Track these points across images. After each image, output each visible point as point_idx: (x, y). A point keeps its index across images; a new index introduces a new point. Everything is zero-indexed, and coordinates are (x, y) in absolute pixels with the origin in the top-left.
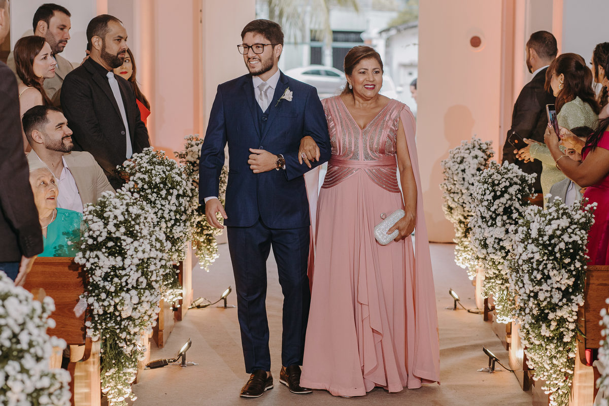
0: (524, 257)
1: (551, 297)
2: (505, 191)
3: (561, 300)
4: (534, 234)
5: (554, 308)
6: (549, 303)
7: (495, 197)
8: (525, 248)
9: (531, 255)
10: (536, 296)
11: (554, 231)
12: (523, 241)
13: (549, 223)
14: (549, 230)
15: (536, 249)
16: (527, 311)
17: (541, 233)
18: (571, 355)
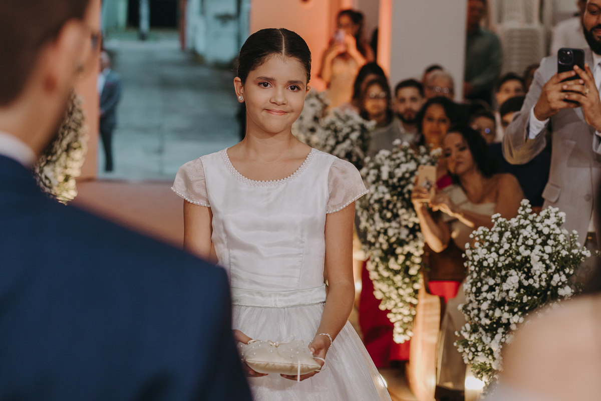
0: (376, 197)
1: (399, 233)
2: (346, 137)
3: (408, 236)
4: (385, 176)
5: (401, 243)
6: (398, 239)
7: (338, 143)
8: (377, 188)
9: (381, 196)
10: (385, 233)
11: (404, 174)
12: (374, 183)
13: (398, 166)
14: (399, 173)
15: (385, 190)
16: (377, 245)
17: (391, 175)
18: (417, 286)
